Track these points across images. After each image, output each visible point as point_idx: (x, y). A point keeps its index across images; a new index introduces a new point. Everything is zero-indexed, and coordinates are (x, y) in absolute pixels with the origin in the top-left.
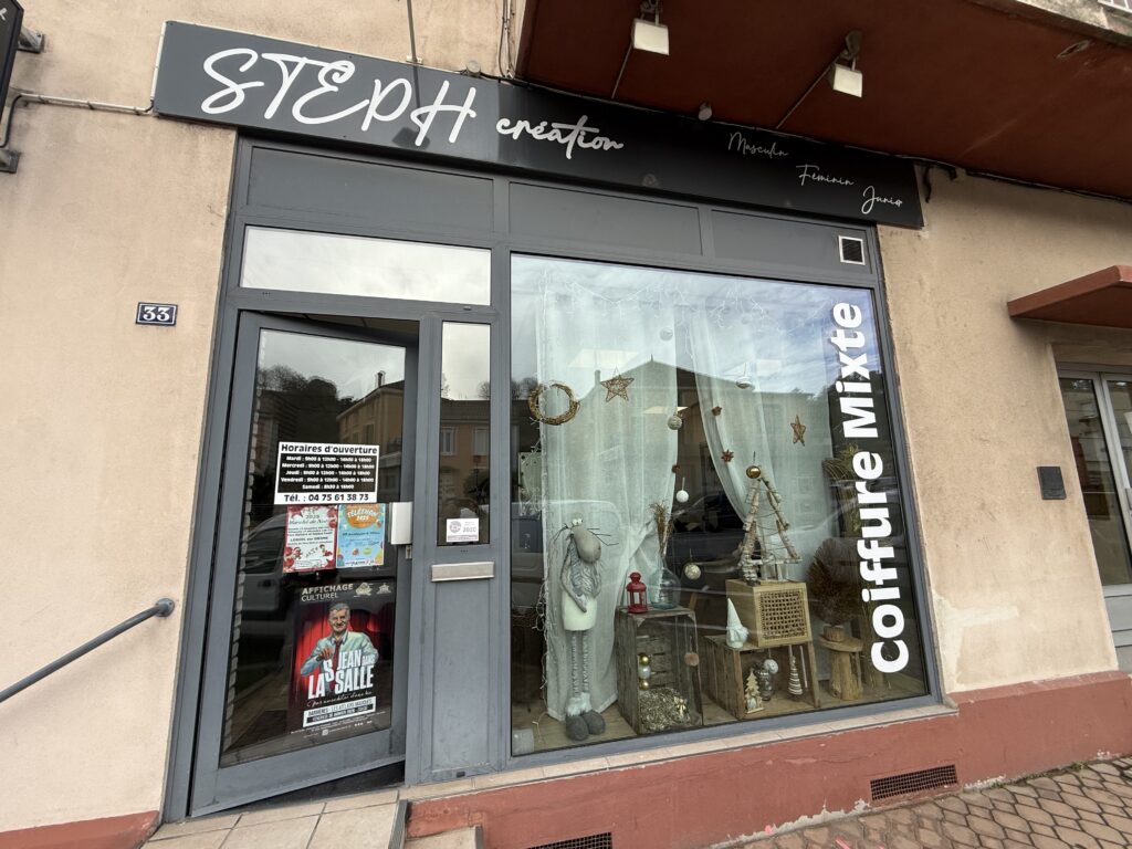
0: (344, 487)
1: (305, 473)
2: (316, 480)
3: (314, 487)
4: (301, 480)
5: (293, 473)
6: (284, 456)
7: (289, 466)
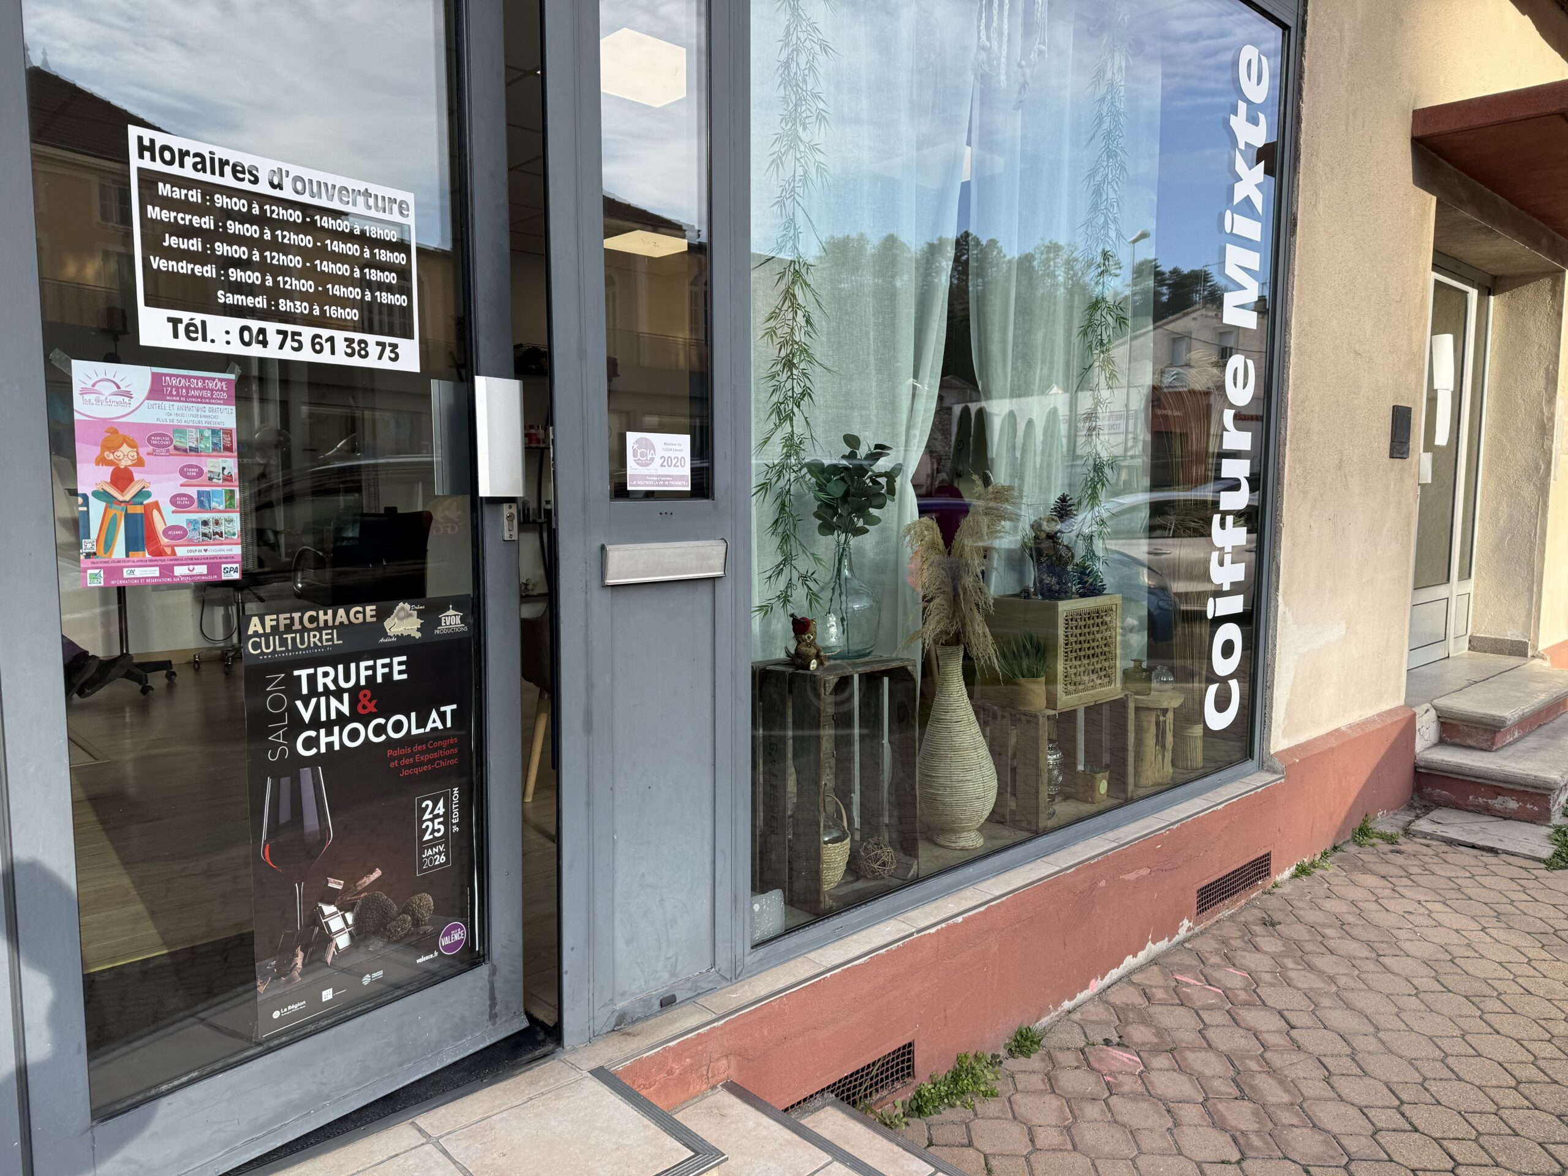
0: (334, 312)
1: (221, 249)
2: (253, 277)
3: (249, 301)
4: (209, 271)
5: (185, 244)
6: (149, 180)
7: (166, 215)
